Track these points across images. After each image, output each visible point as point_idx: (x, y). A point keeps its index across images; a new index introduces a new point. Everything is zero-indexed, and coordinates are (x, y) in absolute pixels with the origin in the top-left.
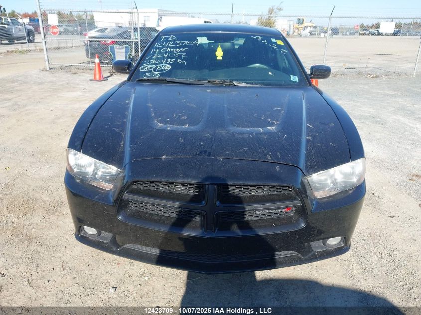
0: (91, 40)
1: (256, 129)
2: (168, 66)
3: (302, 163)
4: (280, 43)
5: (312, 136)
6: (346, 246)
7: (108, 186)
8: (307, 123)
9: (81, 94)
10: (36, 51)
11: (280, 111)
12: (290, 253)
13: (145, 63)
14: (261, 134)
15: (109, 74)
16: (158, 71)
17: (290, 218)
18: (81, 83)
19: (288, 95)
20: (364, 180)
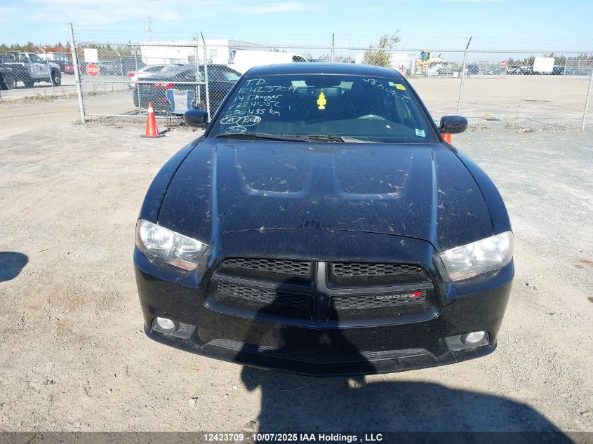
0: (141, 82)
1: (374, 195)
2: (257, 117)
3: (433, 237)
4: (400, 87)
5: (444, 204)
6: (491, 344)
7: (191, 266)
8: (438, 189)
9: (131, 155)
10: (63, 97)
11: (402, 174)
12: (419, 352)
13: (227, 114)
14: (380, 200)
15: (166, 129)
16: (244, 124)
17: (420, 306)
18: (129, 140)
19: (413, 154)
20: (512, 260)
